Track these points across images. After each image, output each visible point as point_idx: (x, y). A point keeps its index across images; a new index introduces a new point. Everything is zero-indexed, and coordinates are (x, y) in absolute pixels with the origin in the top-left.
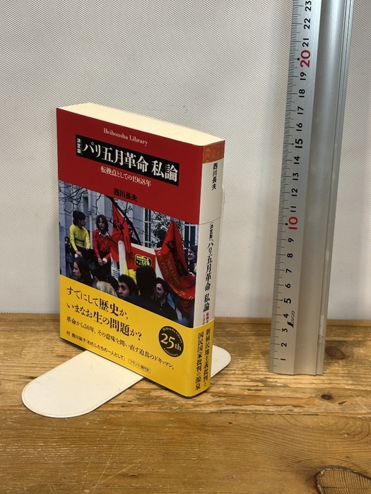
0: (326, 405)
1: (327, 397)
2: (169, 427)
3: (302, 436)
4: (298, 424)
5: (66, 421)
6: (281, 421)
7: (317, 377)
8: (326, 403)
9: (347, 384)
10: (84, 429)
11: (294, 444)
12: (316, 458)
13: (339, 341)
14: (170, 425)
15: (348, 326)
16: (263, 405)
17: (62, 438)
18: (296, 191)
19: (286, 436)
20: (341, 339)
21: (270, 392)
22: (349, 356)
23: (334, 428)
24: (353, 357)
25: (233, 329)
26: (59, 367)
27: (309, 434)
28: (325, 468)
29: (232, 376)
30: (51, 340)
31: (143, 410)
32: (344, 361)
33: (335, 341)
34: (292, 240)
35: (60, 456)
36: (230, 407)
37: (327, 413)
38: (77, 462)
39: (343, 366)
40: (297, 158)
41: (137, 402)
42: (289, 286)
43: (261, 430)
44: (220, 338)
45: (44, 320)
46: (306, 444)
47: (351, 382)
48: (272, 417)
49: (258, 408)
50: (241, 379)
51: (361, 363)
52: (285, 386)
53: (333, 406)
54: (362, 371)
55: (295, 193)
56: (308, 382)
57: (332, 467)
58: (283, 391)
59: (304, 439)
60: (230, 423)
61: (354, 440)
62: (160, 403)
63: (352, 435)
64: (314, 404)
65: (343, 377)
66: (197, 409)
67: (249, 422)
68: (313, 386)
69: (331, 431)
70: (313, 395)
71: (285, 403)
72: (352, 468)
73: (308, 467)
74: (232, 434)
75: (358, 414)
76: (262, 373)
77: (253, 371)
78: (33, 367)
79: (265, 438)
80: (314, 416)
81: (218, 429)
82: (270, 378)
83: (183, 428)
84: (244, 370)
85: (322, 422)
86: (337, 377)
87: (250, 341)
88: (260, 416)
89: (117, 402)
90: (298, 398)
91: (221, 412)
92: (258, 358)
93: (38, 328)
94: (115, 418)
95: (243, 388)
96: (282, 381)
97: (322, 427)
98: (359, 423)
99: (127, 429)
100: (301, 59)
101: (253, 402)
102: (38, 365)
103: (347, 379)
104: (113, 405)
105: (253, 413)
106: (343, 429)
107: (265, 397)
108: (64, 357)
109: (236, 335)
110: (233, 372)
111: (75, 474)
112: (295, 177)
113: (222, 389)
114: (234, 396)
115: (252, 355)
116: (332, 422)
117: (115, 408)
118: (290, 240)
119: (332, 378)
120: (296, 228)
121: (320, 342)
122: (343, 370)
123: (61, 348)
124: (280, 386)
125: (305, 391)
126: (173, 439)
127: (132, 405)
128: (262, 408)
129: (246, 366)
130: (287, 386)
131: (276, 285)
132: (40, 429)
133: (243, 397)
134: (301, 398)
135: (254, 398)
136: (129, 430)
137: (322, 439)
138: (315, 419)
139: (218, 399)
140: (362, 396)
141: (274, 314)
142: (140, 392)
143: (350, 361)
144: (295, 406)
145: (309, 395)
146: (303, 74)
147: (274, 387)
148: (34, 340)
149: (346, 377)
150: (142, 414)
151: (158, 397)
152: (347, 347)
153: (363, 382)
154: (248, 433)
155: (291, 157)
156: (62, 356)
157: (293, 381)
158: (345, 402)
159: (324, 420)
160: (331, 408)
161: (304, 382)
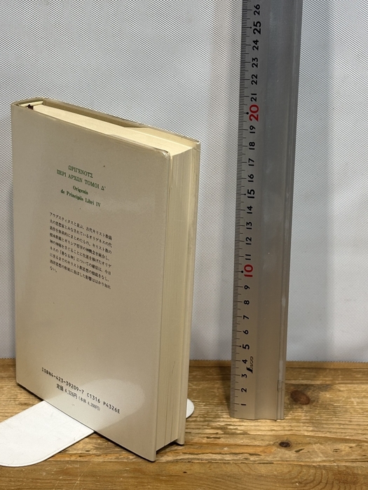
0: (283, 452)
1: (285, 445)
2: (123, 477)
4: (252, 473)
6: (235, 470)
8: (283, 450)
9: (307, 431)
10: (40, 479)
13: (306, 385)
14: (126, 475)
15: (316, 368)
16: (220, 454)
18: (250, 240)
20: (309, 382)
21: (229, 440)
22: (314, 401)
23: (288, 476)
24: (317, 402)
25: (200, 373)
27: (261, 483)
29: (193, 423)
31: (100, 459)
32: (308, 406)
33: (302, 385)
36: (186, 456)
37: (283, 461)
39: (306, 412)
40: (250, 208)
41: (94, 452)
42: (246, 332)
43: (215, 479)
47: (311, 429)
48: (227, 466)
49: (214, 456)
51: (325, 408)
52: (245, 433)
53: (289, 454)
54: (325, 416)
55: (249, 242)
56: (268, 428)
58: (242, 439)
60: (185, 472)
62: (117, 452)
63: (304, 484)
64: (271, 452)
65: (304, 423)
67: (203, 471)
68: (273, 433)
69: (283, 479)
70: (272, 443)
71: (242, 451)
74: (185, 483)
75: (313, 462)
76: (224, 419)
77: (215, 418)
79: (217, 487)
80: (269, 465)
81: (172, 479)
82: (231, 425)
83: (138, 478)
84: (206, 417)
85: (276, 470)
86: (296, 424)
87: (216, 386)
88: (215, 465)
89: (75, 452)
90: (255, 446)
91: (177, 461)
92: (221, 404)
93: (3, 374)
94: (71, 468)
95: (203, 436)
96: (242, 428)
97: (275, 475)
98: (312, 471)
99: (82, 479)
100: (250, 113)
101: (210, 451)
103: (307, 425)
104: (71, 455)
105: (209, 462)
106: (295, 478)
107: (223, 446)
108: (27, 405)
109: (203, 379)
110: (194, 419)
112: (249, 226)
114: (192, 444)
115: (216, 400)
116: (286, 470)
117: (73, 458)
118: (247, 287)
119: (293, 424)
120: (251, 276)
121: (280, 387)
122: (305, 416)
124: (240, 434)
125: (264, 438)
127: (90, 455)
128: (218, 457)
129: (208, 412)
130: (247, 433)
131: (234, 331)
133: (201, 445)
134: (259, 446)
135: (212, 446)
136: (84, 481)
137: (274, 488)
138: (269, 467)
139: (176, 447)
140: (321, 444)
141: (234, 359)
142: (99, 441)
143: (314, 406)
144: (251, 455)
145: (267, 443)
146: (252, 127)
147: (233, 434)
149: (308, 423)
150: (99, 464)
152: (314, 391)
154: (201, 482)
155: (244, 206)
156: (25, 404)
157: (253, 428)
158: (301, 450)
159: (278, 469)
160: (287, 456)
161: (264, 429)
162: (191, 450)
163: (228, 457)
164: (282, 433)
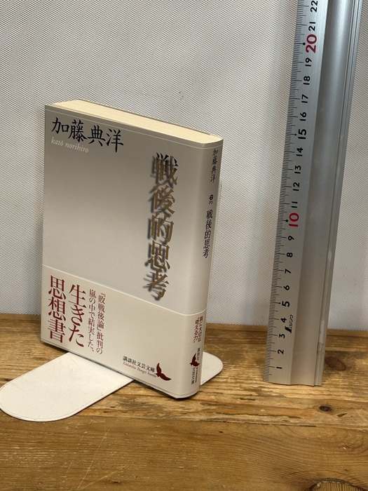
0: (324, 416)
1: (326, 408)
2: (155, 435)
3: (298, 448)
4: (293, 435)
5: (44, 425)
6: (276, 431)
7: (315, 388)
8: (324, 414)
9: (347, 396)
10: (63, 434)
11: (289, 455)
12: (312, 470)
13: (339, 352)
14: (157, 432)
15: (350, 336)
16: (257, 415)
17: (40, 442)
18: (298, 186)
19: (281, 447)
20: (343, 349)
21: (265, 402)
22: (351, 367)
23: (333, 440)
24: (354, 368)
25: (227, 336)
26: (36, 369)
27: (305, 445)
28: (321, 480)
29: (224, 384)
30: (28, 341)
31: (127, 416)
32: (345, 372)
33: (336, 352)
34: (292, 238)
35: (37, 460)
36: (221, 416)
37: (326, 424)
38: (55, 467)
39: (344, 378)
40: (300, 150)
41: (120, 408)
42: (287, 288)
43: (254, 440)
44: (212, 345)
45: (21, 321)
46: (302, 455)
47: (351, 394)
48: (266, 427)
49: (251, 417)
50: (233, 388)
51: (363, 375)
52: (281, 396)
53: (332, 418)
54: (364, 383)
55: (296, 188)
56: (305, 392)
57: (329, 480)
58: (279, 402)
59: (299, 450)
60: (221, 432)
61: (353, 453)
62: (145, 409)
63: (351, 448)
64: (311, 416)
65: (343, 388)
66: (186, 417)
67: (241, 432)
68: (311, 397)
69: (329, 443)
70: (311, 406)
71: (281, 413)
72: (350, 481)
73: (303, 479)
74: (223, 443)
75: (359, 427)
76: (256, 381)
77: (247, 380)
78: (8, 369)
79: (258, 448)
80: (311, 428)
81: (207, 438)
82: (265, 387)
83: (170, 436)
84: (237, 379)
85: (320, 433)
86: (337, 389)
87: (244, 349)
88: (253, 425)
89: (99, 407)
90: (294, 409)
91: (211, 421)
92: (252, 367)
93: (14, 329)
94: (97, 424)
95: (235, 397)
96: (278, 391)
97: (319, 439)
98: (359, 436)
99: (110, 435)
100: (307, 44)
101: (246, 412)
102: (15, 367)
103: (347, 390)
104: (95, 410)
105: (246, 423)
106: (342, 442)
107: (259, 407)
108: (42, 360)
109: (229, 342)
110: (225, 380)
111: (53, 479)
112: (297, 170)
113: (213, 397)
114: (225, 405)
115: (246, 363)
116: (330, 434)
117: (97, 414)
118: (291, 238)
119: (332, 389)
120: (297, 226)
121: (320, 350)
122: (343, 382)
123: (38, 350)
124: (276, 396)
125: (302, 401)
126: (159, 446)
127: (116, 411)
129: (239, 374)
130: (283, 396)
131: (274, 286)
132: (15, 433)
133: (236, 406)
134: (298, 409)
135: (247, 407)
136: (111, 437)
137: (319, 451)
138: (312, 430)
139: (208, 407)
140: (364, 409)
141: (271, 318)
142: (124, 398)
143: (351, 372)
144: (290, 417)
145: (306, 406)
146: (308, 60)
147: (268, 397)
148: (9, 341)
149: (347, 388)
150: (126, 420)
151: (143, 404)
152: (348, 358)
153: (364, 394)
154: (240, 442)
155: (293, 148)
156: (40, 359)
157: (289, 391)
158: (344, 414)
159: (322, 432)
160: (329, 420)
161: (301, 392)
162: (225, 410)
163: (266, 419)
164: (321, 397)
